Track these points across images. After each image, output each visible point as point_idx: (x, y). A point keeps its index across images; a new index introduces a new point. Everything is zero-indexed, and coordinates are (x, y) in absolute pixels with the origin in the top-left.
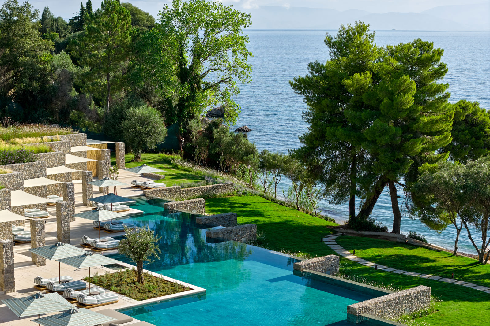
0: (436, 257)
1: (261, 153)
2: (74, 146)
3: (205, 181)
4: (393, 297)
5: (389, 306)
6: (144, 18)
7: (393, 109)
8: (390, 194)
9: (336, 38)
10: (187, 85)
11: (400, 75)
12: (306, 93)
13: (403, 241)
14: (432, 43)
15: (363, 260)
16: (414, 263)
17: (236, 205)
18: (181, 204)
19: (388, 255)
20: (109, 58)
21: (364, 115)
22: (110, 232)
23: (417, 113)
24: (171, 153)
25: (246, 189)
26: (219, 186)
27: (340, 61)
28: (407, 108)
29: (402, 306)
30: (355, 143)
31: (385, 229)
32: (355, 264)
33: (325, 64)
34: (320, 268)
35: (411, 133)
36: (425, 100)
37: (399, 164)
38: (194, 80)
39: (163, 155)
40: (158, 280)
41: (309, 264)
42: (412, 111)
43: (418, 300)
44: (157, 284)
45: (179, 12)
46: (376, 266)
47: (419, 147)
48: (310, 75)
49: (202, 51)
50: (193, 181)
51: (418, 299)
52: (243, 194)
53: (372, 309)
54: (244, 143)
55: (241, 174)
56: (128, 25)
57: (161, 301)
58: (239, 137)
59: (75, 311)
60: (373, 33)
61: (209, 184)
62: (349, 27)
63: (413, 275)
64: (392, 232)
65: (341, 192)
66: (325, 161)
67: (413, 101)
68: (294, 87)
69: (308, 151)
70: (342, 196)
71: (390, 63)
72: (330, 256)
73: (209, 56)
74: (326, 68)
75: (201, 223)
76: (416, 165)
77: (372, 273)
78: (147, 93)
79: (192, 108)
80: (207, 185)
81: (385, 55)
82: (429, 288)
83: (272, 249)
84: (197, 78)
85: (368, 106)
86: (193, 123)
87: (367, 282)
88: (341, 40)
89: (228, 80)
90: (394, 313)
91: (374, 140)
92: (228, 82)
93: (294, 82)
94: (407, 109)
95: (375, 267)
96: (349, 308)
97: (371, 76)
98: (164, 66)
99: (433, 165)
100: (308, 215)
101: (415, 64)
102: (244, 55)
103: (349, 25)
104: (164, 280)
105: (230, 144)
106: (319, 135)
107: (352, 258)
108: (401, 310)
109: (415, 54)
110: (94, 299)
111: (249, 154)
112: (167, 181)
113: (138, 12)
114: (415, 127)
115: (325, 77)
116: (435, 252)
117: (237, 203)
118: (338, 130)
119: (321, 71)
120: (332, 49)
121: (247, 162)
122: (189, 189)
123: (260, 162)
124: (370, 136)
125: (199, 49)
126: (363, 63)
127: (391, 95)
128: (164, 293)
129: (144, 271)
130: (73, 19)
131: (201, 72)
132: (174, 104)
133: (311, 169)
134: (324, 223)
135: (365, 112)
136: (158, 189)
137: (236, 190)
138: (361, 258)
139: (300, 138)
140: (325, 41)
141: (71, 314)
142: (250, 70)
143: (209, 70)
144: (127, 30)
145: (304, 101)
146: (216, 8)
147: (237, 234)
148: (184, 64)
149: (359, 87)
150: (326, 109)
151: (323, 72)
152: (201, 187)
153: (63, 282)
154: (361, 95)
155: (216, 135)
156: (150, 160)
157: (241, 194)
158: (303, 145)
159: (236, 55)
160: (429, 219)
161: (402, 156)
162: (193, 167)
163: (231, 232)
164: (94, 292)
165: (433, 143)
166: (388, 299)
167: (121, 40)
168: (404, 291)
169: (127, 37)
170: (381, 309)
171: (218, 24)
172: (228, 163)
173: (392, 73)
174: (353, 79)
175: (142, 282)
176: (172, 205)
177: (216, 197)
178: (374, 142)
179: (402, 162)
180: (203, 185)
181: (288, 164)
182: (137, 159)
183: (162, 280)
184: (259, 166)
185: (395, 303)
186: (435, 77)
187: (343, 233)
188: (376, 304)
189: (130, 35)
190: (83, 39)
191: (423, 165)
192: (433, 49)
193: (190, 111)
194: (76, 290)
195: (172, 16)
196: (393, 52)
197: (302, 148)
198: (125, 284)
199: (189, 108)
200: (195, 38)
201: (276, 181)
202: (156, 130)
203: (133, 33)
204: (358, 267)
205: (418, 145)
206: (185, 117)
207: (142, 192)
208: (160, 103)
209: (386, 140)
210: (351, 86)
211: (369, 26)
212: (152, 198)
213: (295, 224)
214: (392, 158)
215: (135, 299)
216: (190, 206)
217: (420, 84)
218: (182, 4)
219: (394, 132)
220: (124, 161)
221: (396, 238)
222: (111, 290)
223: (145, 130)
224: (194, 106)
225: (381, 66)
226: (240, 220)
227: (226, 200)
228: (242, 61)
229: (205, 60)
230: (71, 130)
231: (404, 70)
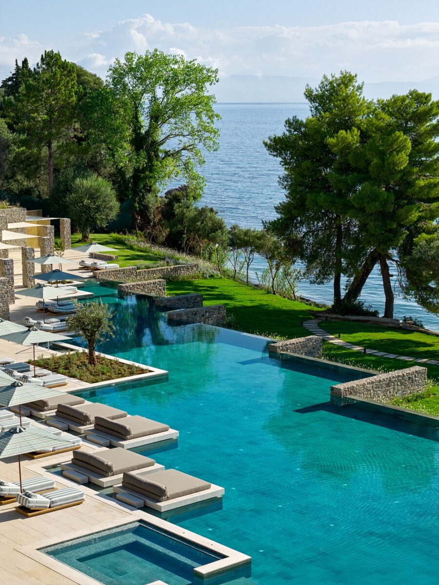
0: (434, 341)
1: (231, 228)
2: (11, 222)
3: (165, 262)
4: (383, 377)
5: (379, 387)
6: (91, 79)
7: (384, 171)
8: (382, 273)
9: (317, 91)
10: (143, 153)
11: (393, 131)
12: (282, 155)
13: (397, 326)
14: (430, 95)
15: (350, 344)
16: (409, 347)
17: (202, 288)
18: (137, 285)
19: (378, 339)
20: (50, 121)
21: (350, 178)
22: (55, 314)
23: (412, 175)
24: (125, 233)
25: (213, 271)
26: (182, 267)
27: (322, 117)
28: (401, 169)
29: (394, 388)
30: (341, 211)
31: (375, 314)
32: (340, 348)
33: (304, 121)
34: (299, 350)
35: (406, 199)
36: (422, 161)
37: (391, 235)
38: (151, 147)
39: (115, 235)
40: (113, 362)
41: (287, 345)
42: (406, 173)
43: (413, 382)
44: (112, 366)
45: (133, 68)
46: (365, 350)
47: (414, 215)
48: (287, 133)
49: (160, 113)
50: (151, 262)
51: (412, 380)
52: (209, 277)
53: (360, 390)
54: (210, 218)
55: (207, 256)
56: (73, 83)
57: (117, 384)
58: (205, 212)
59: (19, 384)
60: (361, 84)
61: (170, 264)
62: (333, 77)
63: (407, 360)
64: (383, 317)
65: (324, 270)
66: (306, 234)
67: (408, 162)
68: (269, 147)
69: (286, 223)
70: (326, 274)
71: (381, 118)
72: (311, 336)
73: (168, 119)
74: (305, 126)
75: (162, 305)
76: (411, 237)
77: (360, 357)
78: (96, 163)
79: (149, 180)
80: (168, 266)
81: (375, 110)
82: (425, 368)
83: (243, 331)
84: (155, 145)
85: (356, 168)
86: (150, 197)
87: (355, 364)
88: (324, 92)
89: (191, 147)
90: (384, 395)
91: (362, 207)
92: (191, 150)
93: (269, 142)
94: (401, 171)
95: (363, 351)
96: (332, 389)
97: (359, 134)
98: (115, 130)
99: (432, 236)
100: (286, 299)
101: (410, 119)
102: (210, 118)
103: (333, 75)
104: (120, 362)
105: (194, 220)
106: (299, 203)
107: (337, 342)
108: (393, 392)
109: (410, 107)
110: (39, 380)
111: (217, 230)
112: (121, 262)
113: (83, 72)
114: (409, 191)
115: (305, 136)
116: (433, 337)
117: (203, 287)
118: (321, 196)
119: (300, 128)
120: (313, 104)
121: (213, 240)
122: (146, 270)
123: (230, 239)
124: (357, 202)
125: (157, 111)
126: (350, 119)
127: (382, 155)
128: (120, 375)
129: (97, 353)
130: (6, 81)
131: (160, 138)
132: (128, 176)
133: (289, 244)
134: (304, 307)
135: (352, 175)
136: (111, 270)
137: (201, 272)
138: (348, 342)
139: (276, 208)
140: (305, 94)
141: (15, 387)
142: (216, 135)
143: (169, 136)
144: (72, 88)
145: (281, 164)
146: (176, 62)
147: (203, 316)
148: (140, 129)
149: (345, 146)
150: (306, 173)
151: (303, 129)
152: (160, 268)
153: (3, 364)
154: (347, 155)
155: (177, 211)
156: (100, 240)
157: (208, 277)
158: (279, 216)
159: (201, 118)
160: (427, 300)
161: (395, 226)
162: (151, 247)
163: (196, 313)
164: (39, 374)
165: (431, 211)
166: (378, 379)
167: (65, 100)
168: (396, 371)
169: (72, 96)
170: (370, 390)
171: (179, 81)
172: (191, 243)
173: (383, 129)
174: (337, 137)
175: (94, 364)
176: (127, 287)
177: (178, 279)
178: (362, 210)
179: (395, 233)
180: (162, 266)
181: (262, 241)
182: (84, 239)
183: (116, 362)
184: (228, 243)
185: (385, 384)
186: (433, 134)
187: (327, 317)
188: (364, 385)
189: (76, 93)
190: (20, 99)
191: (419, 236)
192: (431, 102)
193: (146, 183)
194: (18, 372)
195: (124, 71)
196: (385, 106)
197: (278, 219)
198: (75, 367)
199: (146, 180)
200: (152, 98)
201: (248, 261)
202: (107, 204)
203: (79, 91)
204: (344, 351)
205: (414, 212)
206: (140, 191)
207: (91, 274)
208: (111, 175)
209: (376, 206)
210: (335, 145)
211: (356, 76)
212: (104, 280)
213: (271, 308)
214: (384, 228)
215: (86, 382)
216: (148, 288)
217: (416, 143)
218: (137, 58)
219: (385, 197)
220: (70, 240)
221: (388, 323)
222: (58, 373)
223: (95, 204)
224: (151, 177)
225: (370, 121)
226: (206, 303)
227: (190, 283)
228: (208, 125)
229: (164, 123)
230: (8, 204)
231: (397, 126)
